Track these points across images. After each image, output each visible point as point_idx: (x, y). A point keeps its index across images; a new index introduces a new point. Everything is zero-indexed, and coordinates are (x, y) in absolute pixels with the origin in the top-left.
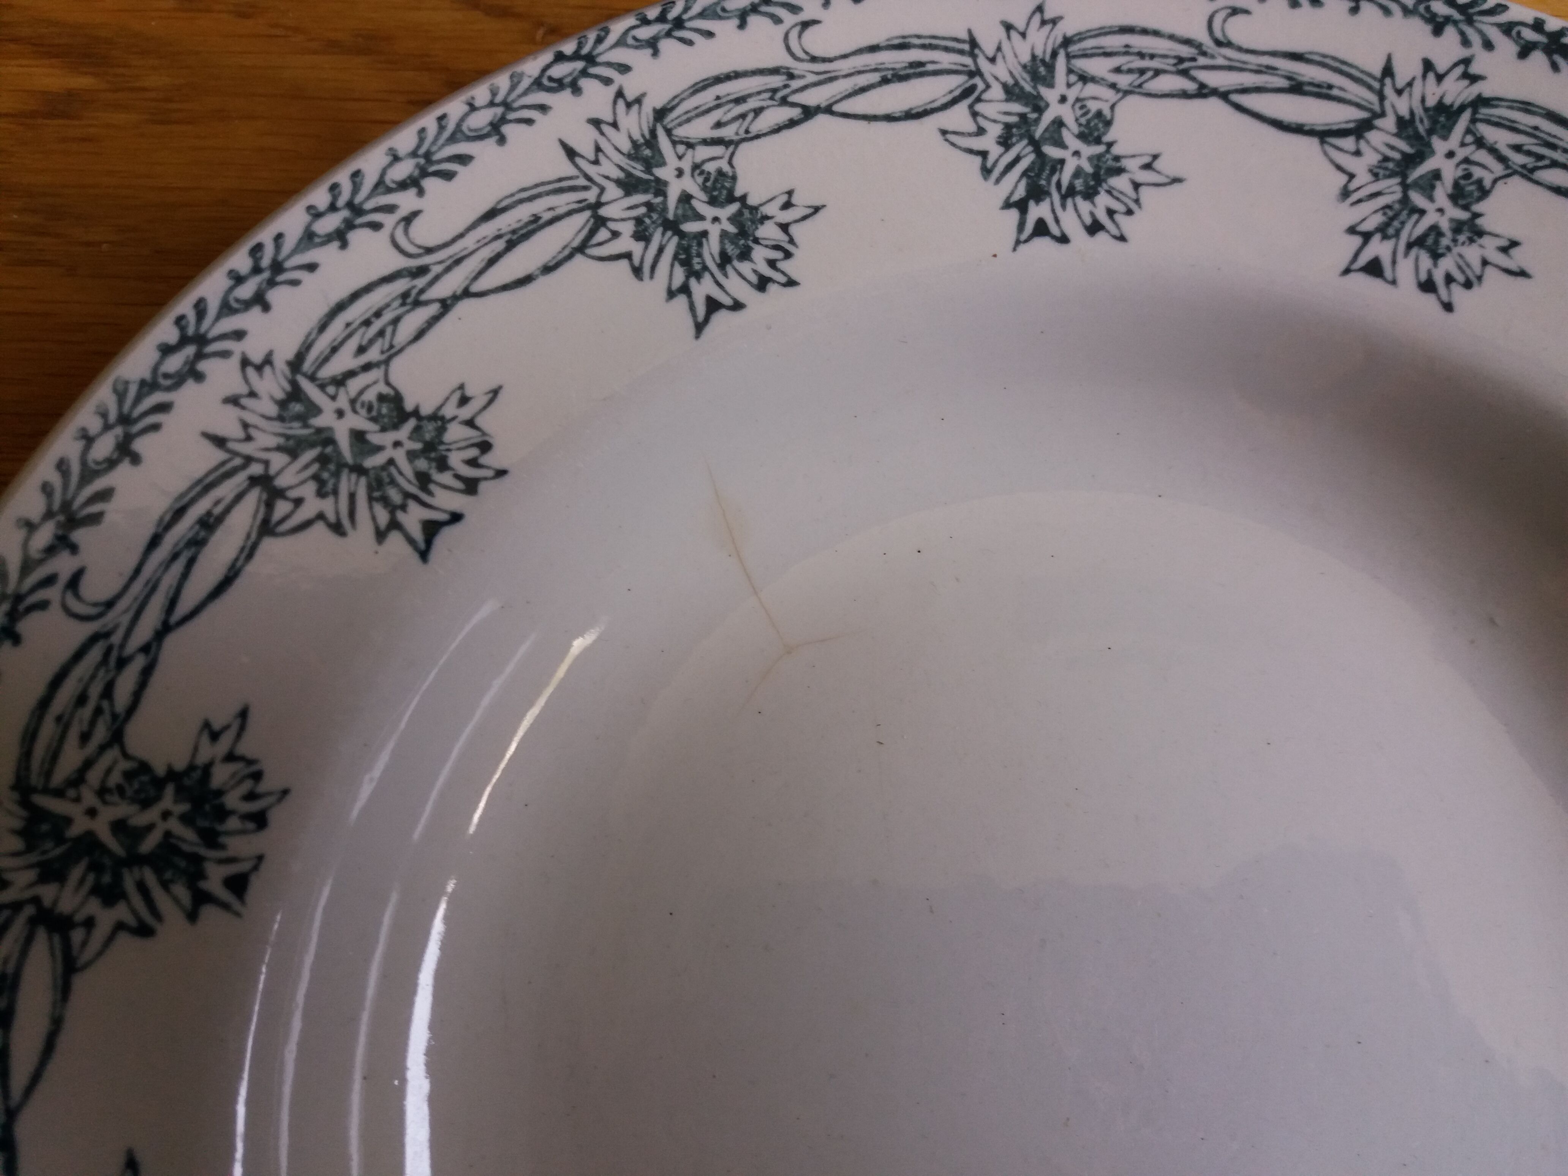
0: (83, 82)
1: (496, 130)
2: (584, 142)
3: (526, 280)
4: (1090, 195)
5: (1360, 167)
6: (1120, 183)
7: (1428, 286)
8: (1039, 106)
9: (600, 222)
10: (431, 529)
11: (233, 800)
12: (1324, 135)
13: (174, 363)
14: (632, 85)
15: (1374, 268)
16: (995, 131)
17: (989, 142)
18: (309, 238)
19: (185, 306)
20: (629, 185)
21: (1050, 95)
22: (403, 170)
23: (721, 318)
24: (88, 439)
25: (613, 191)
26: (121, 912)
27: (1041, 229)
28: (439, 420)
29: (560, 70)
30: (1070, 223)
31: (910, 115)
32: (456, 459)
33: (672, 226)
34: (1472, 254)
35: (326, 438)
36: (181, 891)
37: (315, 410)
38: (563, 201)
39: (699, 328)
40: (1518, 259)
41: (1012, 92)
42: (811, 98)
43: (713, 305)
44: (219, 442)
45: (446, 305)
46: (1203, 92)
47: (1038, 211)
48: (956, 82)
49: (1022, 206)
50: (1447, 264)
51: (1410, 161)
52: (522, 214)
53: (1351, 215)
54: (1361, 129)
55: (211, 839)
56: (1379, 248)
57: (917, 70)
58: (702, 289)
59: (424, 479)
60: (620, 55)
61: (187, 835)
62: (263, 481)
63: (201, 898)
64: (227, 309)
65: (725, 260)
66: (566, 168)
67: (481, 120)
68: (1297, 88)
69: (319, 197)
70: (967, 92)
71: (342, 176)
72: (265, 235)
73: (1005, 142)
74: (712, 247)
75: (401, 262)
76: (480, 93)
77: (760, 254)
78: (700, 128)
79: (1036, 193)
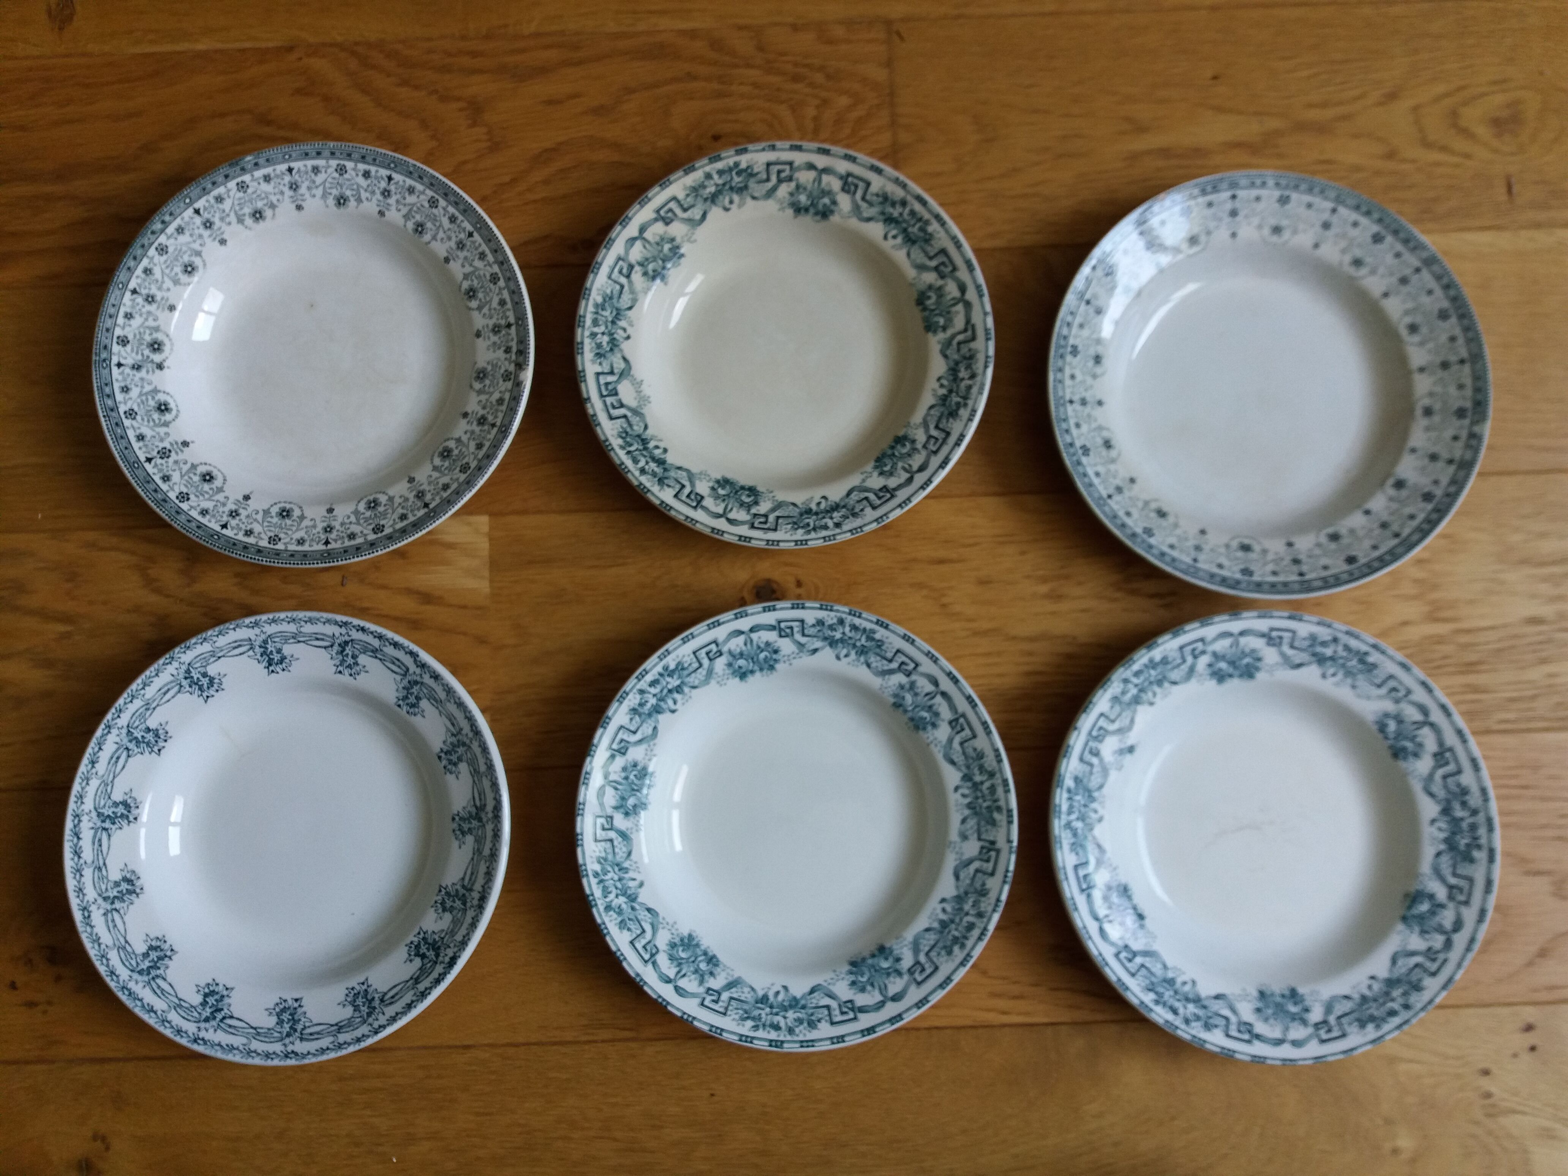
0: (69, 628)
1: (157, 675)
2: (175, 672)
3: (168, 701)
4: (281, 663)
5: (334, 653)
6: (286, 661)
7: (351, 675)
8: (267, 648)
9: (181, 686)
10: (159, 750)
11: (132, 805)
12: (325, 648)
13: (106, 732)
14: (182, 660)
15: (340, 672)
16: (259, 654)
17: (258, 656)
18: (125, 703)
19: (105, 721)
20: (186, 678)
21: (268, 646)
22: (141, 686)
23: (210, 699)
24: (93, 748)
25: (183, 680)
26: (116, 826)
27: (273, 671)
28: (157, 730)
29: (167, 661)
30: (278, 669)
31: (241, 654)
32: (162, 737)
33: (196, 684)
34: (358, 668)
35: (136, 738)
36: (126, 821)
37: (133, 733)
38: (173, 684)
39: (206, 702)
40: (366, 669)
41: (260, 647)
42: (220, 655)
43: (208, 697)
44: (117, 743)
45: (154, 709)
46: (299, 642)
47: (271, 668)
48: (248, 647)
49: (268, 668)
50: (354, 671)
51: (342, 652)
52: (166, 688)
53: (333, 662)
54: (332, 646)
55: (129, 812)
56: (340, 668)
57: (240, 646)
58: (205, 694)
59: (156, 741)
60: (179, 655)
61: (125, 812)
62: (127, 749)
63: (129, 822)
64: (113, 719)
65: (208, 688)
66: (172, 678)
67: (153, 674)
68: (317, 639)
69: (125, 695)
70: (251, 648)
71: (129, 691)
72: (117, 705)
73: (262, 656)
74: (205, 686)
75: (143, 703)
76: (152, 669)
77: (215, 685)
78: (198, 665)
79: (270, 665)
